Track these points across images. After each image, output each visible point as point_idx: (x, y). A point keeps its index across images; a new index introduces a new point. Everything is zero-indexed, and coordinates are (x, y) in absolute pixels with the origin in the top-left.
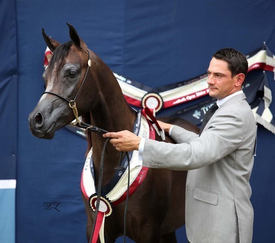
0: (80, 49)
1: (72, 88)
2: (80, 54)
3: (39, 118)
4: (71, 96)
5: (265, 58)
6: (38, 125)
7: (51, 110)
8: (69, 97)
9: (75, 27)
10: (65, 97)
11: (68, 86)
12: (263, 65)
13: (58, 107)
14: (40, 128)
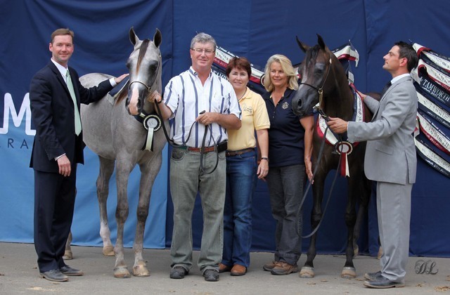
0: (325, 51)
1: (320, 80)
2: (325, 55)
3: (300, 102)
4: (320, 86)
5: (349, 51)
6: (299, 107)
7: (307, 96)
8: (318, 86)
9: (322, 37)
10: (316, 87)
11: (318, 79)
12: (348, 56)
13: (311, 93)
14: (300, 109)
